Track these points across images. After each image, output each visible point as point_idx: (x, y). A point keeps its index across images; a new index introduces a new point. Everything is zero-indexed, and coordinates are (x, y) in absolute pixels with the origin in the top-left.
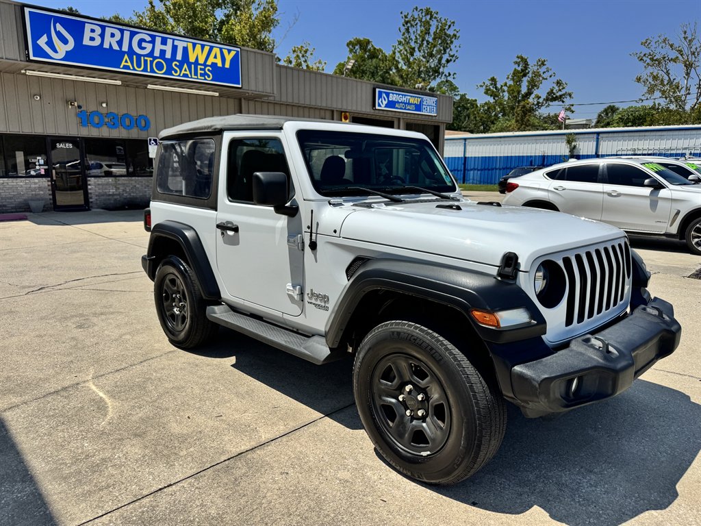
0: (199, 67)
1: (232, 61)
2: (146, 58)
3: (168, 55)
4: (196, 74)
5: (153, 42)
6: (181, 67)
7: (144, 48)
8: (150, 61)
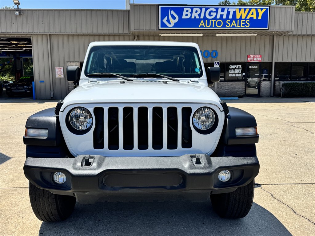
0: (242, 21)
1: (263, 15)
2: (212, 20)
3: (224, 17)
4: (240, 25)
5: (217, 12)
6: (231, 23)
7: (212, 15)
8: (214, 21)
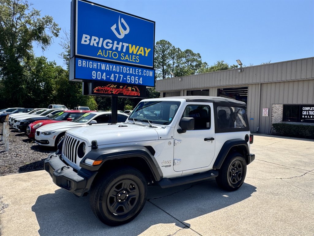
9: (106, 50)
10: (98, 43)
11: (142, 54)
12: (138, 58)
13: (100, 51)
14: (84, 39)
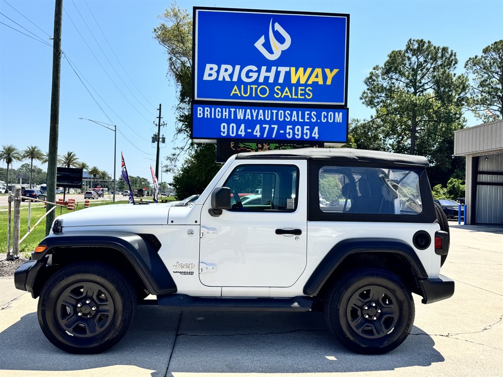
9: (246, 84)
10: (231, 76)
11: (318, 82)
12: (309, 90)
13: (236, 87)
14: (207, 71)
